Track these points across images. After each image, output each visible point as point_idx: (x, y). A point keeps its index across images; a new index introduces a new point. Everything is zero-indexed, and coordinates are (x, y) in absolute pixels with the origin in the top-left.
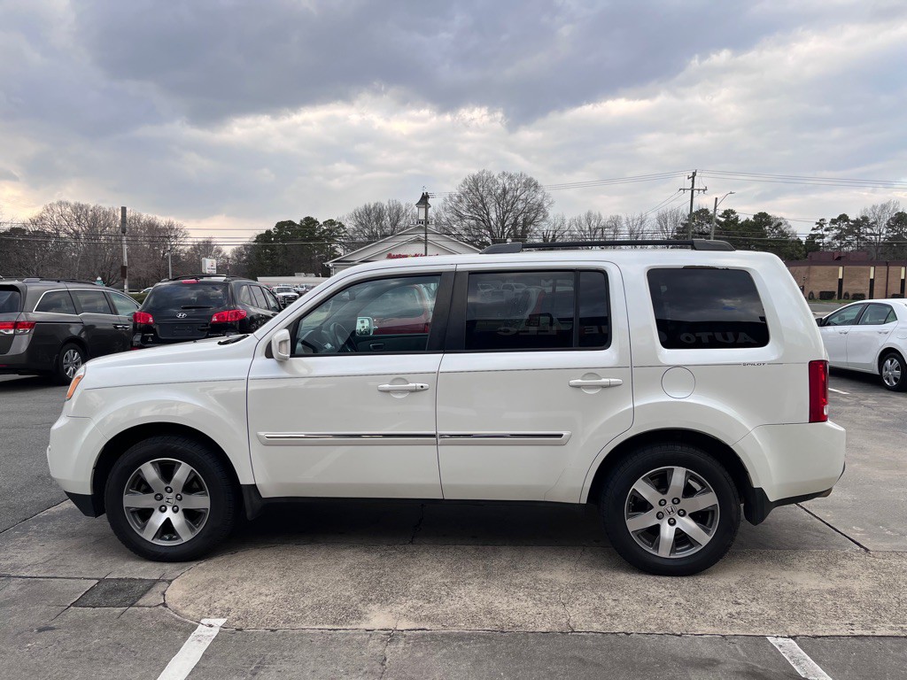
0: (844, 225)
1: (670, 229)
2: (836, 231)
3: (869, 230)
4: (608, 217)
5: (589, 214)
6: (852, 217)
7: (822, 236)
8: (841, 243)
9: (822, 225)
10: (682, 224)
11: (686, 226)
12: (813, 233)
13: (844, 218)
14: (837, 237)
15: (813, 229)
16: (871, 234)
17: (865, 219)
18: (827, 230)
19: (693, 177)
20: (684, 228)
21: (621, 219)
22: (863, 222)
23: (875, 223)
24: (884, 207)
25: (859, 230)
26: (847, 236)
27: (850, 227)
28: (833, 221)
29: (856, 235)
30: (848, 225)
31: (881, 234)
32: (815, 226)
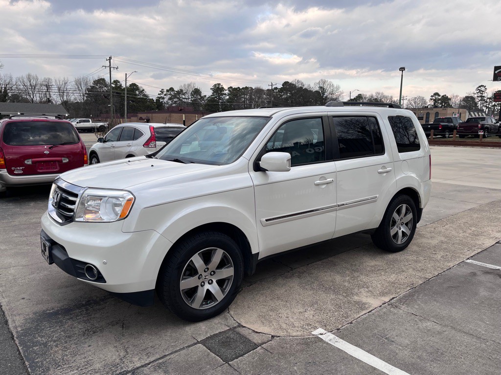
0: (172, 93)
1: (84, 89)
2: (169, 96)
3: (184, 97)
4: (43, 78)
5: (29, 75)
6: (176, 89)
7: (163, 98)
8: (172, 102)
9: (163, 92)
10: (90, 86)
11: (92, 87)
12: (159, 96)
13: (172, 89)
14: (170, 99)
15: (159, 94)
16: (185, 98)
17: (182, 90)
18: (165, 95)
19: (110, 60)
20: (91, 89)
21: (51, 80)
22: (180, 92)
23: (186, 93)
24: (189, 85)
25: (179, 96)
26: (174, 98)
27: (175, 94)
28: (168, 91)
29: (178, 98)
30: (175, 93)
31: (189, 98)
32: (160, 93)
